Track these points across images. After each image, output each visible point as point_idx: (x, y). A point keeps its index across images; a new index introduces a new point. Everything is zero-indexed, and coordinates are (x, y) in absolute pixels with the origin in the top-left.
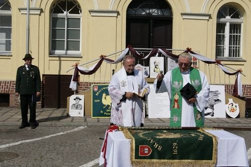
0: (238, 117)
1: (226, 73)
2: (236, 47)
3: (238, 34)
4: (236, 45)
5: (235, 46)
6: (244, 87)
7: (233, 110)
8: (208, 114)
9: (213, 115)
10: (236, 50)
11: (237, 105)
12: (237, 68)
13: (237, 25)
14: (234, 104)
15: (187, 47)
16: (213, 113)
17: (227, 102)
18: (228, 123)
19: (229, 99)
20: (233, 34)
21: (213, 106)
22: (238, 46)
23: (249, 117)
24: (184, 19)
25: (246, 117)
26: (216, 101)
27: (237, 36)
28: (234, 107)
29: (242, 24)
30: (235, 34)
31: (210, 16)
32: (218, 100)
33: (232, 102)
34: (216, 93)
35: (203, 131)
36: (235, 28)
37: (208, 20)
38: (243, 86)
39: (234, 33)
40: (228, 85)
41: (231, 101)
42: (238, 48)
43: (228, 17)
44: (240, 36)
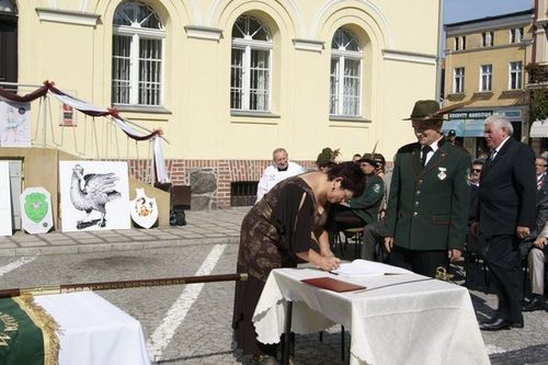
0: (156, 225)
1: (130, 135)
2: (153, 86)
3: (157, 60)
4: (153, 81)
5: (151, 83)
6: (169, 163)
7: (145, 213)
8: (94, 222)
9: (103, 225)
10: (153, 91)
11: (153, 201)
12: (152, 126)
13: (154, 41)
14: (147, 199)
15: (45, 80)
16: (104, 220)
17: (133, 196)
18: (133, 241)
19: (137, 190)
20: (146, 59)
21: (104, 206)
22: (156, 83)
23: (177, 224)
24: (41, 20)
25: (171, 224)
26: (109, 194)
27: (154, 62)
28: (147, 204)
29: (163, 41)
30: (151, 59)
31: (98, 19)
32: (115, 192)
33: (144, 196)
34: (110, 178)
35: (29, 301)
36: (151, 47)
37: (95, 27)
38: (166, 161)
39: (148, 57)
40: (136, 161)
41: (141, 193)
42: (156, 88)
43: (136, 25)
44: (159, 63)
